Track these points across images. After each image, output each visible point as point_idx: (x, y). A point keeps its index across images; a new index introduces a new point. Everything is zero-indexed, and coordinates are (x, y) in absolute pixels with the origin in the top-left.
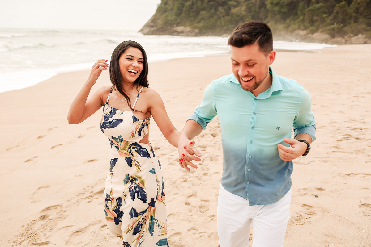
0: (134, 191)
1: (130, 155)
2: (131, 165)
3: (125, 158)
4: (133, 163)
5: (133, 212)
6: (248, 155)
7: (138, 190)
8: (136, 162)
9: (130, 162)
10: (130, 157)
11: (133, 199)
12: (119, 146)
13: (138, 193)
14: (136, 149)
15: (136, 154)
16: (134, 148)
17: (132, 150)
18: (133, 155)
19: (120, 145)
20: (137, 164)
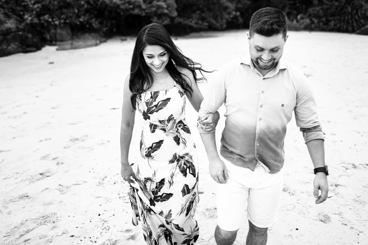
0: (185, 167)
1: (177, 133)
2: (178, 144)
3: (173, 138)
4: (181, 141)
5: (185, 188)
6: (258, 131)
7: (188, 165)
8: (183, 139)
9: (177, 140)
10: (177, 136)
11: (185, 175)
12: (166, 128)
13: (189, 168)
14: (182, 127)
15: (181, 131)
16: (180, 126)
17: (178, 128)
18: (179, 133)
19: (167, 125)
20: (184, 141)
